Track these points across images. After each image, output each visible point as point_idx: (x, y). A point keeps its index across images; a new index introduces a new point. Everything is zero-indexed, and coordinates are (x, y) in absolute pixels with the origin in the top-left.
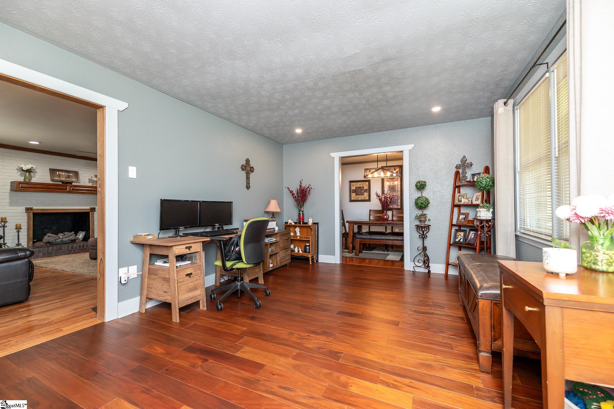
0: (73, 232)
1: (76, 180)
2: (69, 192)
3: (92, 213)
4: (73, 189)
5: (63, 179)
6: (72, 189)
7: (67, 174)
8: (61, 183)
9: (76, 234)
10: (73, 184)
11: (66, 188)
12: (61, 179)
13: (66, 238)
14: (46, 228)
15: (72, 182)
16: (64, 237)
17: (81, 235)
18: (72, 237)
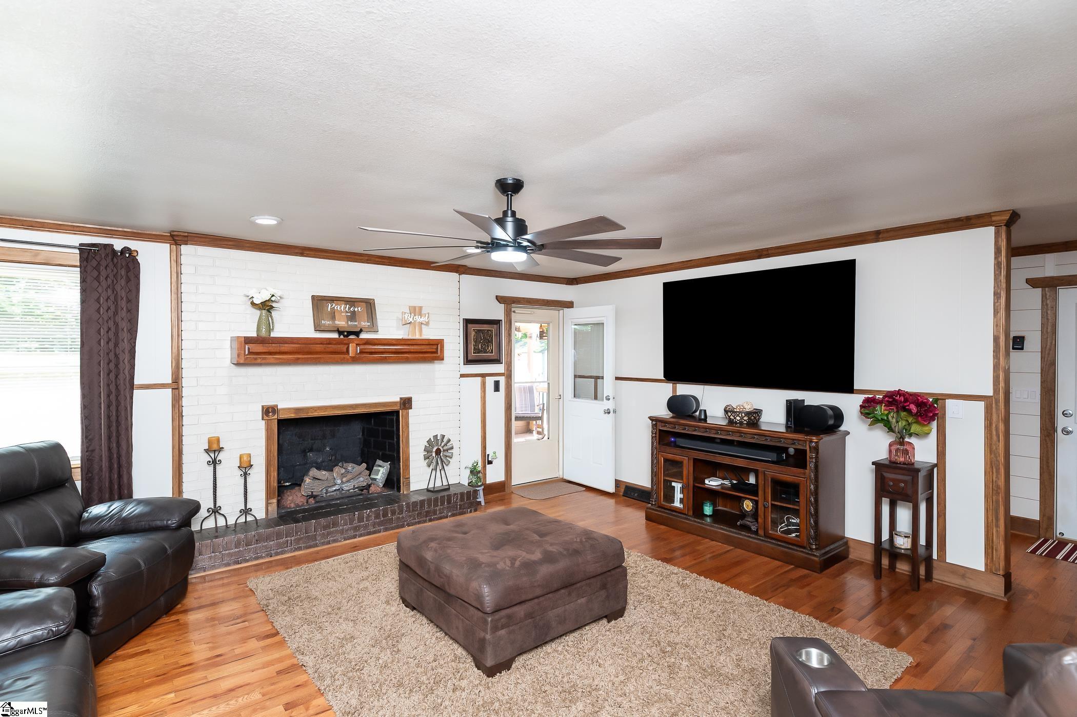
0: (364, 465)
1: (369, 324)
2: (355, 360)
3: (405, 411)
4: (361, 352)
5: (341, 323)
6: (360, 349)
7: (349, 308)
8: (335, 335)
9: (370, 469)
10: (363, 336)
11: (348, 348)
12: (337, 322)
13: (348, 481)
14: (311, 450)
15: (361, 331)
16: (344, 479)
17: (381, 471)
18: (361, 479)
